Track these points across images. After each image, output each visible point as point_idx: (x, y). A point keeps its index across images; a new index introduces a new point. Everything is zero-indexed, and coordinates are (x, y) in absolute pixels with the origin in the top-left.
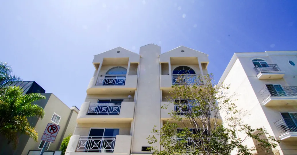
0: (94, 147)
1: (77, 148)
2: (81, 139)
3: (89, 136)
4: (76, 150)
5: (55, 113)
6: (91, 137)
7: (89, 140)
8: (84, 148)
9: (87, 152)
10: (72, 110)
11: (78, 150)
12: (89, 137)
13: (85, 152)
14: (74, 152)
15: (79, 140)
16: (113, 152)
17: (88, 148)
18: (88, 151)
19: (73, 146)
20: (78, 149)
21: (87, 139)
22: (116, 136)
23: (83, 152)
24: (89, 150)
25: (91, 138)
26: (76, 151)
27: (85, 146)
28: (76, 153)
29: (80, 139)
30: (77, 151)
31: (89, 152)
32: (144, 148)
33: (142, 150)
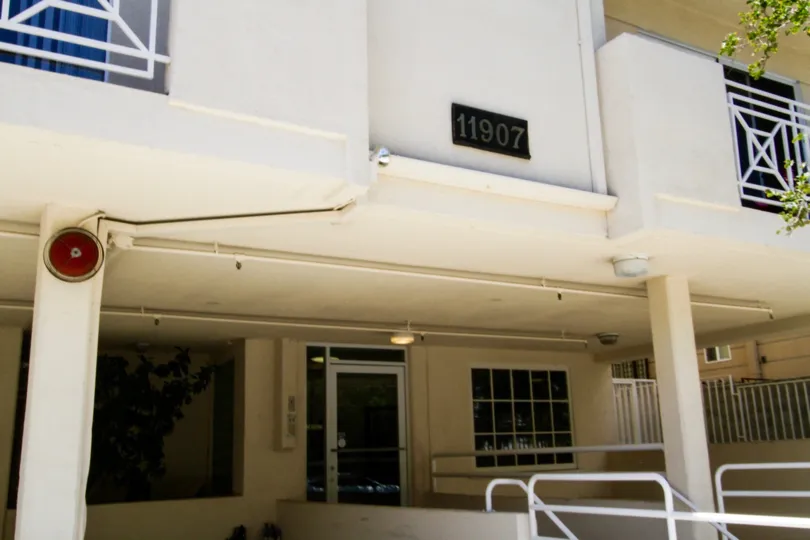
32: (473, 120)
33: (459, 138)
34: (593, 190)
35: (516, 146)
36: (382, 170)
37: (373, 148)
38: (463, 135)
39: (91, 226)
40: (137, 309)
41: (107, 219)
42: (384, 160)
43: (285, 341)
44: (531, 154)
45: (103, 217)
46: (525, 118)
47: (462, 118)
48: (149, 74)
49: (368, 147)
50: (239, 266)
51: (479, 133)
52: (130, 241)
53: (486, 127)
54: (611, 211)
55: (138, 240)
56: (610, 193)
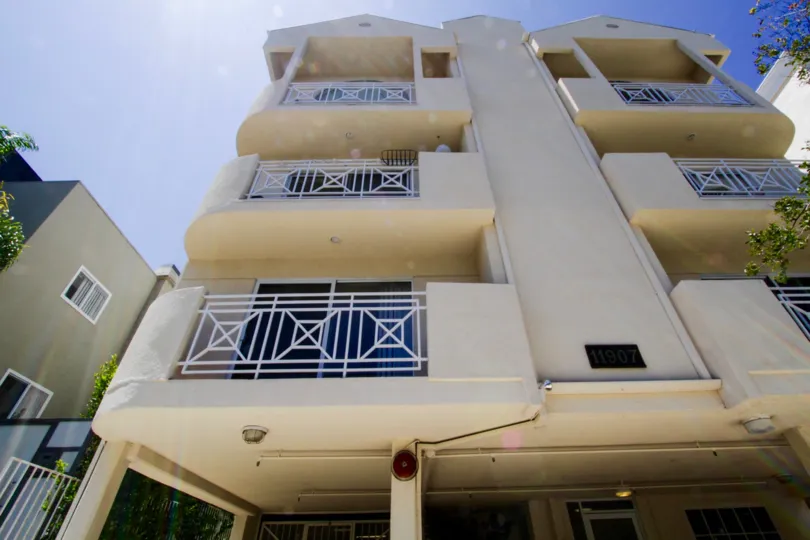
0: (293, 351)
1: (183, 358)
2: (211, 308)
3: (260, 292)
4: (181, 367)
5: (82, 269)
6: (272, 299)
7: (260, 312)
8: (231, 355)
9: (251, 377)
10: (161, 279)
11: (190, 368)
12: (258, 299)
13: (235, 377)
14: (163, 377)
15: (200, 315)
16: (424, 372)
17: (255, 356)
18: (257, 371)
19: (157, 345)
20: (189, 362)
21: (247, 307)
22: (424, 289)
23: (225, 376)
24: (264, 366)
25: (275, 302)
26: (177, 375)
27: (235, 347)
28: (178, 384)
29: (202, 308)
30: (184, 372)
31: (262, 376)
32: (600, 352)
33: (594, 364)
34: (700, 377)
35: (634, 361)
36: (549, 392)
37: (541, 381)
38: (597, 362)
39: (412, 448)
40: (459, 489)
41: (421, 443)
42: (548, 387)
43: (551, 501)
44: (646, 363)
45: (418, 443)
46: (634, 343)
47: (593, 352)
48: (419, 368)
49: (535, 381)
50: (494, 460)
51: (607, 359)
52: (433, 453)
53: (610, 354)
54: (721, 389)
55: (438, 452)
56: (714, 377)
